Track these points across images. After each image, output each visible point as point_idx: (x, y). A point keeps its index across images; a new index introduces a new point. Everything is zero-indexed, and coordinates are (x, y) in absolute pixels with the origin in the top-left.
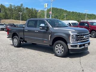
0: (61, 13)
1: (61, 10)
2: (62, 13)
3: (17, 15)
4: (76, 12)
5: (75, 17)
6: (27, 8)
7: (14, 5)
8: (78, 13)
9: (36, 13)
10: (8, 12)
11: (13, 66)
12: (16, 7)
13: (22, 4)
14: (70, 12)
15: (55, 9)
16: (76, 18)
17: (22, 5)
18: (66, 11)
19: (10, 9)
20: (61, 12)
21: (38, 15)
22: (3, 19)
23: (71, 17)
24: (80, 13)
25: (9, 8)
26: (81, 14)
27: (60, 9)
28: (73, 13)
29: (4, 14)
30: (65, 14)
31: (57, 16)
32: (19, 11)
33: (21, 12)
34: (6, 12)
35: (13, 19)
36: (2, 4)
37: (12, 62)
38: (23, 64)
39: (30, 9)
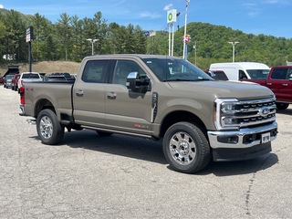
0: (222, 40)
1: (222, 29)
2: (227, 39)
3: (84, 47)
4: (273, 38)
5: (267, 51)
6: (114, 26)
7: (76, 18)
8: (277, 40)
9: (143, 40)
10: (55, 38)
11: (29, 203)
12: (80, 21)
13: (99, 13)
14: (251, 36)
15: (203, 28)
16: (271, 54)
17: (98, 15)
18: (240, 33)
19: (63, 30)
20: (221, 36)
21: (148, 46)
22: (40, 60)
23: (256, 52)
24: (284, 39)
25: (58, 26)
26: (287, 44)
27: (220, 27)
28: (262, 38)
29: (43, 43)
30: (233, 44)
31: (208, 50)
32: (90, 35)
33: (97, 37)
34: (50, 38)
35: (70, 59)
36: (37, 14)
37: (29, 190)
38: (60, 197)
39: (123, 27)
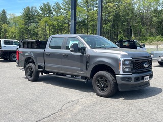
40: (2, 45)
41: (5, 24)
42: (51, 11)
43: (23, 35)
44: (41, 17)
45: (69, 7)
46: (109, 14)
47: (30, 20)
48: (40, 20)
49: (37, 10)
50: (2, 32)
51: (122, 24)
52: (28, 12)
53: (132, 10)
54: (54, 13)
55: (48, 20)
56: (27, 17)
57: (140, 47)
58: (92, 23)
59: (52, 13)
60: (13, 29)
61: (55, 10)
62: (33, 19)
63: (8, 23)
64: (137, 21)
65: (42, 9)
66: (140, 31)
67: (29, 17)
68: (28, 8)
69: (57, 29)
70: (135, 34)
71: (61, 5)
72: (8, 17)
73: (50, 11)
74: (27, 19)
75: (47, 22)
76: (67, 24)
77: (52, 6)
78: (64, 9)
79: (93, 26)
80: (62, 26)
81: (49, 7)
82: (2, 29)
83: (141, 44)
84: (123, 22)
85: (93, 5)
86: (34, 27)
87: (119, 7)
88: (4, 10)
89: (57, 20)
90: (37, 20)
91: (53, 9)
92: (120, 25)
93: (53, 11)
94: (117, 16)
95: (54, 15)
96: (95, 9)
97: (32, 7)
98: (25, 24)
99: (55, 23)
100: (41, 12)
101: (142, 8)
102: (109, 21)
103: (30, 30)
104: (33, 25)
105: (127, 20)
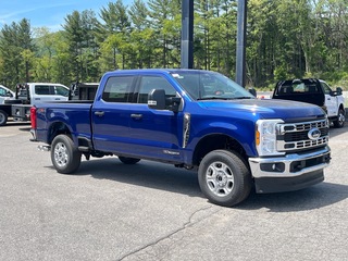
40: (33, 95)
41: (28, 50)
42: (126, 19)
43: (66, 72)
44: (104, 33)
45: (164, 9)
46: (252, 23)
47: (81, 41)
48: (102, 40)
49: (94, 20)
50: (22, 67)
51: (282, 45)
52: (77, 23)
53: (305, 13)
54: (133, 25)
55: (119, 39)
56: (75, 33)
57: (332, 94)
58: (215, 44)
59: (129, 25)
60: (45, 61)
61: (134, 17)
62: (88, 38)
63: (33, 49)
64: (316, 37)
65: (106, 16)
66: (324, 59)
67: (78, 34)
68: (76, 14)
69: (139, 60)
70: (313, 65)
71: (147, 6)
72: (34, 35)
73: (124, 19)
74: (74, 40)
75: (116, 44)
76: (161, 47)
77: (129, 9)
78: (154, 16)
79: (217, 51)
80: (150, 52)
81: (122, 11)
82: (20, 62)
83: (334, 89)
84: (284, 40)
85: (217, 5)
86: (90, 56)
87: (274, 7)
88: (25, 21)
89: (139, 40)
90: (95, 40)
91: (129, 17)
92: (278, 46)
93: (129, 20)
94: (271, 27)
95: (132, 29)
96: (222, 12)
97: (85, 13)
98: (71, 50)
99: (134, 45)
100: (103, 23)
101: (326, 9)
102: (254, 39)
103: (82, 63)
104: (87, 52)
105: (293, 37)
